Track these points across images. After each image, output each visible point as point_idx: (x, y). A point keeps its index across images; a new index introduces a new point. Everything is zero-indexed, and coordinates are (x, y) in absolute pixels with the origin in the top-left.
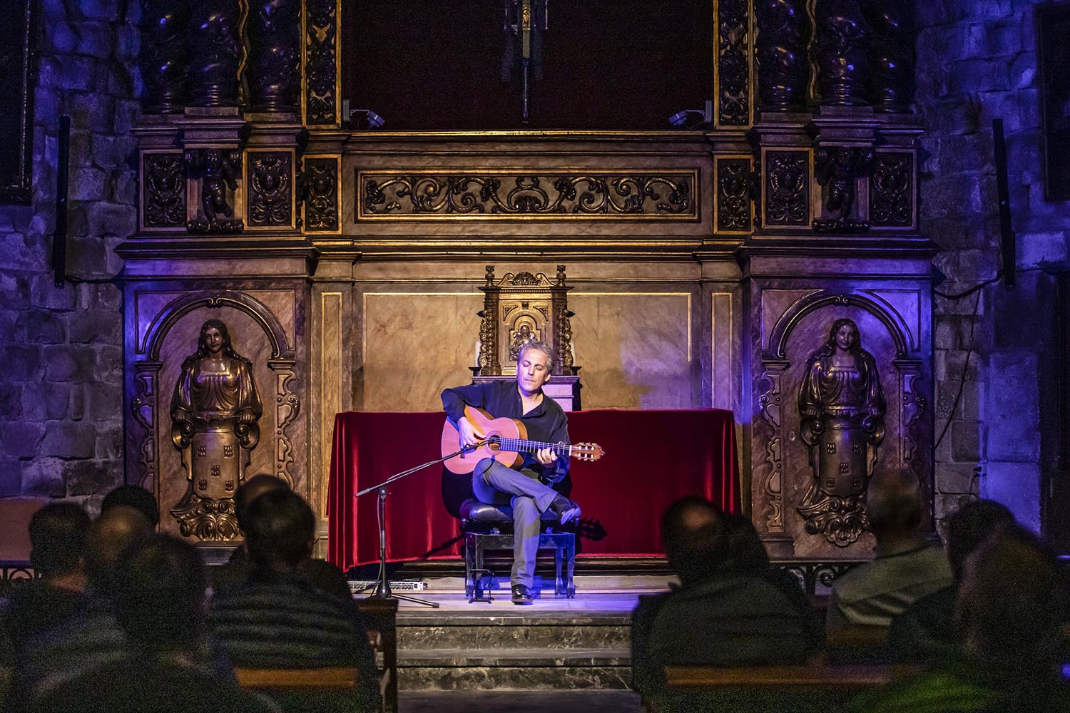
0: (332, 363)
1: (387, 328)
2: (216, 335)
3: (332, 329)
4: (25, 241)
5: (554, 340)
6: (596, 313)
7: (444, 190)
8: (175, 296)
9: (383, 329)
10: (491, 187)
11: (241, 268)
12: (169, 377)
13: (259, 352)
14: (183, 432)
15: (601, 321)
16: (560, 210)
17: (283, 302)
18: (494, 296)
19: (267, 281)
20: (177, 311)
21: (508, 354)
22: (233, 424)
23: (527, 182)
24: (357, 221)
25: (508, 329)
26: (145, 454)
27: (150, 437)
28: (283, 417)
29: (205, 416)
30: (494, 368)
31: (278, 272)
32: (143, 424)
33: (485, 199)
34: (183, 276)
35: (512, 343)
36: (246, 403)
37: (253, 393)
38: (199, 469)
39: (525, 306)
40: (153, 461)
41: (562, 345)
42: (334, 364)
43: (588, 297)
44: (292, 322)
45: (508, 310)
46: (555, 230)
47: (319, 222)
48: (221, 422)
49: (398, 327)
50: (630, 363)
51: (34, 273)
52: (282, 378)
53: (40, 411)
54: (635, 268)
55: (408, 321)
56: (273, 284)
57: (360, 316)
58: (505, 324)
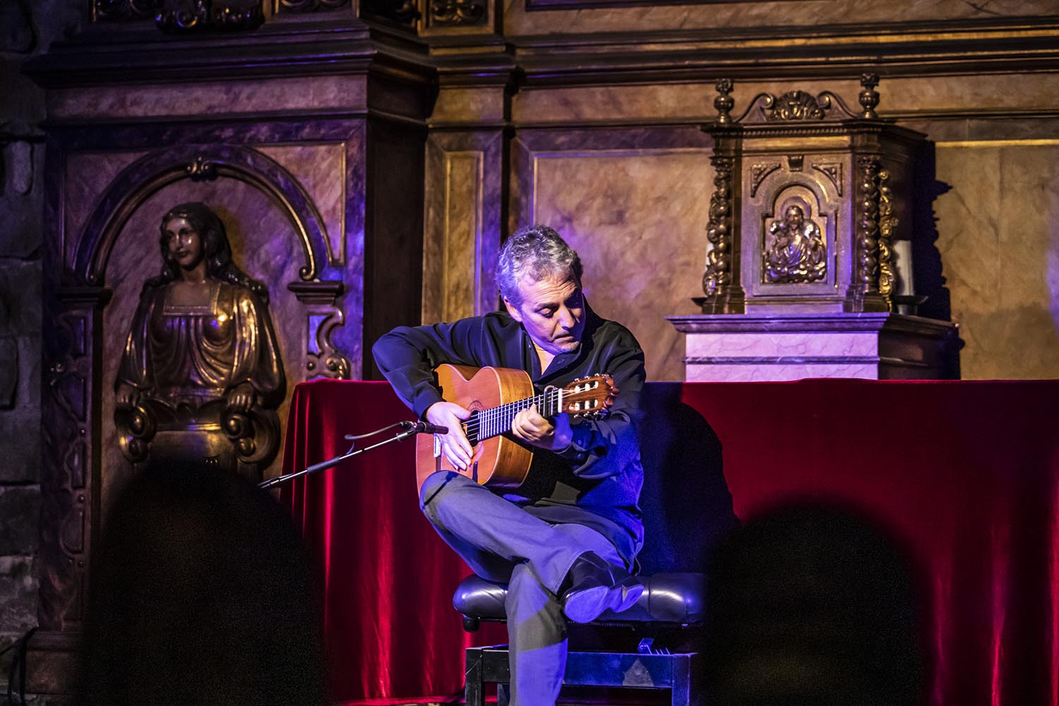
0: (461, 295)
1: (575, 224)
2: (183, 232)
3: (464, 225)
5: (853, 237)
6: (997, 186)
8: (130, 158)
9: (567, 225)
11: (249, 98)
12: (122, 320)
13: (283, 268)
14: (134, 430)
15: (1008, 201)
17: (324, 166)
18: (732, 144)
19: (295, 124)
20: (128, 190)
21: (758, 267)
22: (220, 412)
25: (758, 215)
26: (69, 473)
27: (79, 438)
29: (173, 397)
30: (728, 298)
31: (316, 104)
32: (69, 414)
34: (146, 117)
35: (769, 245)
36: (243, 371)
37: (264, 351)
39: (797, 164)
40: (83, 487)
41: (867, 246)
42: (466, 297)
43: (982, 151)
44: (339, 206)
45: (760, 176)
47: (453, 11)
49: (596, 220)
52: (316, 320)
55: (615, 209)
56: (307, 130)
57: (524, 200)
58: (751, 205)
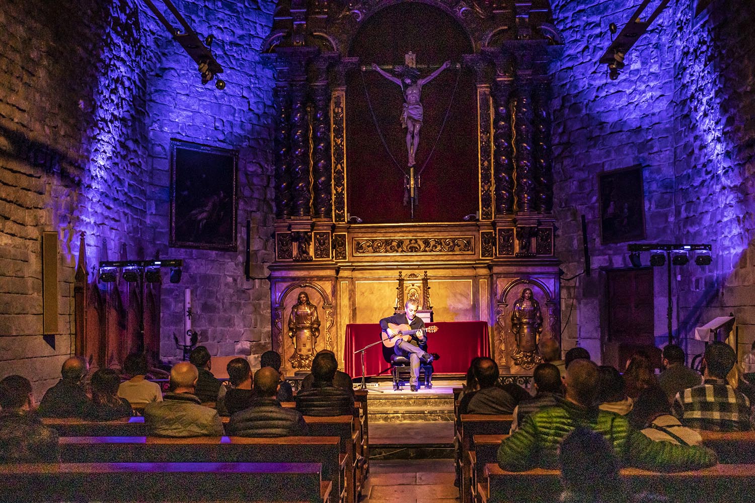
2: (304, 297)
3: (345, 294)
4: (235, 264)
5: (423, 298)
6: (438, 288)
7: (384, 245)
8: (289, 283)
9: (363, 294)
10: (400, 243)
11: (312, 273)
13: (319, 303)
14: (293, 332)
15: (440, 290)
16: (425, 251)
17: (328, 285)
18: (402, 282)
19: (322, 278)
20: (289, 289)
22: (310, 328)
23: (413, 241)
24: (353, 256)
25: (407, 294)
26: (279, 340)
27: (281, 333)
28: (328, 326)
29: (300, 326)
31: (325, 275)
32: (279, 329)
33: (398, 248)
34: (292, 276)
35: (409, 298)
36: (314, 321)
37: (317, 317)
38: (298, 344)
39: (413, 285)
40: (282, 342)
41: (426, 299)
42: (346, 307)
43: (436, 282)
44: (331, 292)
45: (407, 287)
46: (423, 258)
47: (340, 257)
48: (306, 328)
49: (368, 293)
50: (451, 305)
51: (238, 276)
52: (327, 312)
53: (242, 325)
54: (452, 272)
55: (372, 292)
56: (324, 279)
57: (355, 290)
58: (406, 292)
